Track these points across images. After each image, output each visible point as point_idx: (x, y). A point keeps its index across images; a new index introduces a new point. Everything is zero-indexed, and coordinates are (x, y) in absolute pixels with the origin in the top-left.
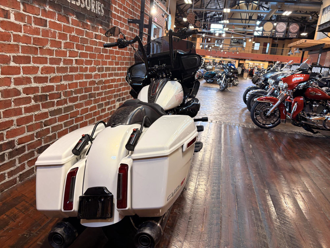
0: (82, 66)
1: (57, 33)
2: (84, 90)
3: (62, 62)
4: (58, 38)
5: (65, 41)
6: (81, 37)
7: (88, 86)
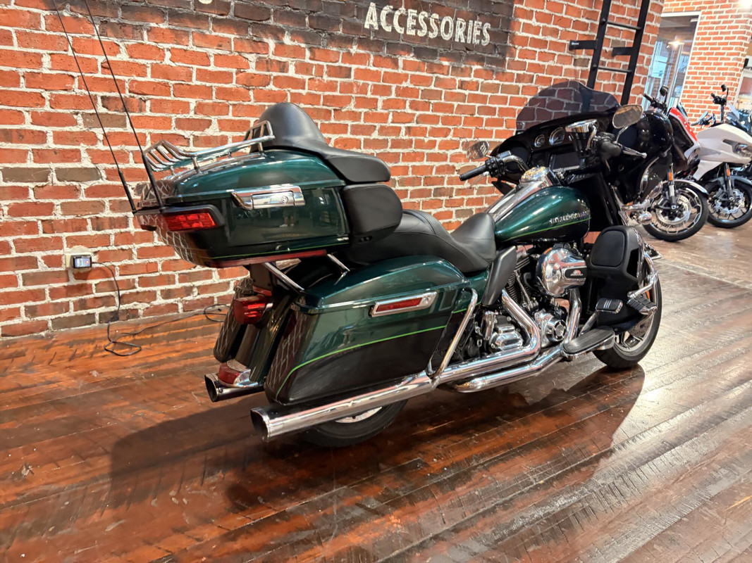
0: (422, 138)
1: (370, 87)
2: (422, 181)
3: (376, 132)
4: (372, 94)
5: (385, 98)
6: (422, 88)
7: (434, 174)
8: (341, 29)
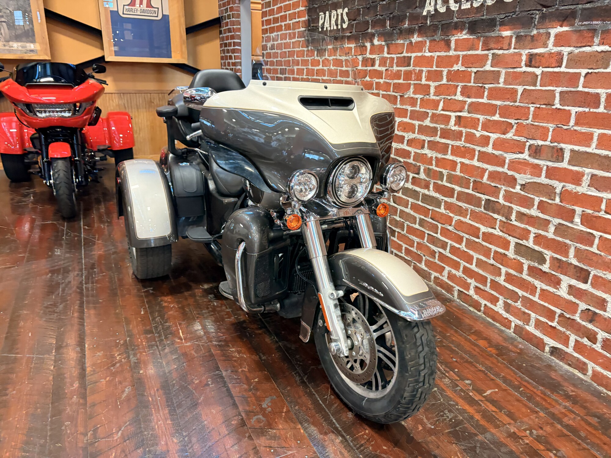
0: (473, 131)
1: (424, 73)
3: (429, 119)
4: (426, 80)
5: (437, 84)
7: (485, 179)
8: (407, 23)
